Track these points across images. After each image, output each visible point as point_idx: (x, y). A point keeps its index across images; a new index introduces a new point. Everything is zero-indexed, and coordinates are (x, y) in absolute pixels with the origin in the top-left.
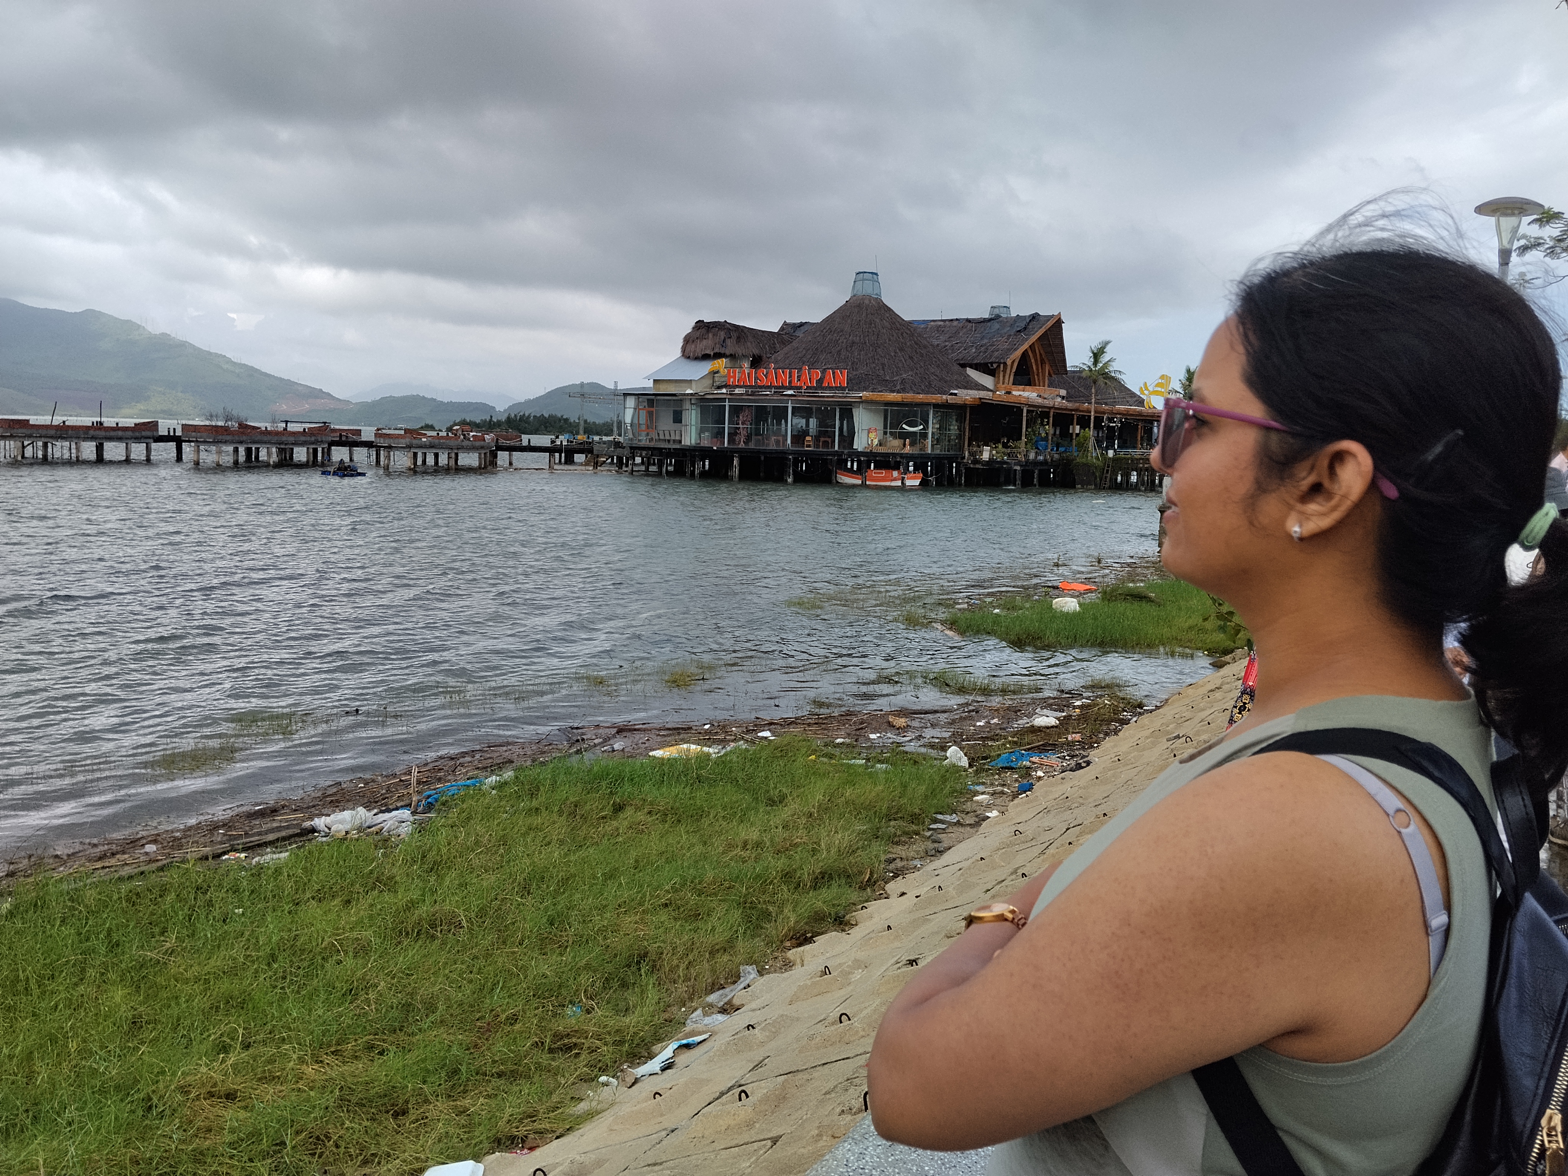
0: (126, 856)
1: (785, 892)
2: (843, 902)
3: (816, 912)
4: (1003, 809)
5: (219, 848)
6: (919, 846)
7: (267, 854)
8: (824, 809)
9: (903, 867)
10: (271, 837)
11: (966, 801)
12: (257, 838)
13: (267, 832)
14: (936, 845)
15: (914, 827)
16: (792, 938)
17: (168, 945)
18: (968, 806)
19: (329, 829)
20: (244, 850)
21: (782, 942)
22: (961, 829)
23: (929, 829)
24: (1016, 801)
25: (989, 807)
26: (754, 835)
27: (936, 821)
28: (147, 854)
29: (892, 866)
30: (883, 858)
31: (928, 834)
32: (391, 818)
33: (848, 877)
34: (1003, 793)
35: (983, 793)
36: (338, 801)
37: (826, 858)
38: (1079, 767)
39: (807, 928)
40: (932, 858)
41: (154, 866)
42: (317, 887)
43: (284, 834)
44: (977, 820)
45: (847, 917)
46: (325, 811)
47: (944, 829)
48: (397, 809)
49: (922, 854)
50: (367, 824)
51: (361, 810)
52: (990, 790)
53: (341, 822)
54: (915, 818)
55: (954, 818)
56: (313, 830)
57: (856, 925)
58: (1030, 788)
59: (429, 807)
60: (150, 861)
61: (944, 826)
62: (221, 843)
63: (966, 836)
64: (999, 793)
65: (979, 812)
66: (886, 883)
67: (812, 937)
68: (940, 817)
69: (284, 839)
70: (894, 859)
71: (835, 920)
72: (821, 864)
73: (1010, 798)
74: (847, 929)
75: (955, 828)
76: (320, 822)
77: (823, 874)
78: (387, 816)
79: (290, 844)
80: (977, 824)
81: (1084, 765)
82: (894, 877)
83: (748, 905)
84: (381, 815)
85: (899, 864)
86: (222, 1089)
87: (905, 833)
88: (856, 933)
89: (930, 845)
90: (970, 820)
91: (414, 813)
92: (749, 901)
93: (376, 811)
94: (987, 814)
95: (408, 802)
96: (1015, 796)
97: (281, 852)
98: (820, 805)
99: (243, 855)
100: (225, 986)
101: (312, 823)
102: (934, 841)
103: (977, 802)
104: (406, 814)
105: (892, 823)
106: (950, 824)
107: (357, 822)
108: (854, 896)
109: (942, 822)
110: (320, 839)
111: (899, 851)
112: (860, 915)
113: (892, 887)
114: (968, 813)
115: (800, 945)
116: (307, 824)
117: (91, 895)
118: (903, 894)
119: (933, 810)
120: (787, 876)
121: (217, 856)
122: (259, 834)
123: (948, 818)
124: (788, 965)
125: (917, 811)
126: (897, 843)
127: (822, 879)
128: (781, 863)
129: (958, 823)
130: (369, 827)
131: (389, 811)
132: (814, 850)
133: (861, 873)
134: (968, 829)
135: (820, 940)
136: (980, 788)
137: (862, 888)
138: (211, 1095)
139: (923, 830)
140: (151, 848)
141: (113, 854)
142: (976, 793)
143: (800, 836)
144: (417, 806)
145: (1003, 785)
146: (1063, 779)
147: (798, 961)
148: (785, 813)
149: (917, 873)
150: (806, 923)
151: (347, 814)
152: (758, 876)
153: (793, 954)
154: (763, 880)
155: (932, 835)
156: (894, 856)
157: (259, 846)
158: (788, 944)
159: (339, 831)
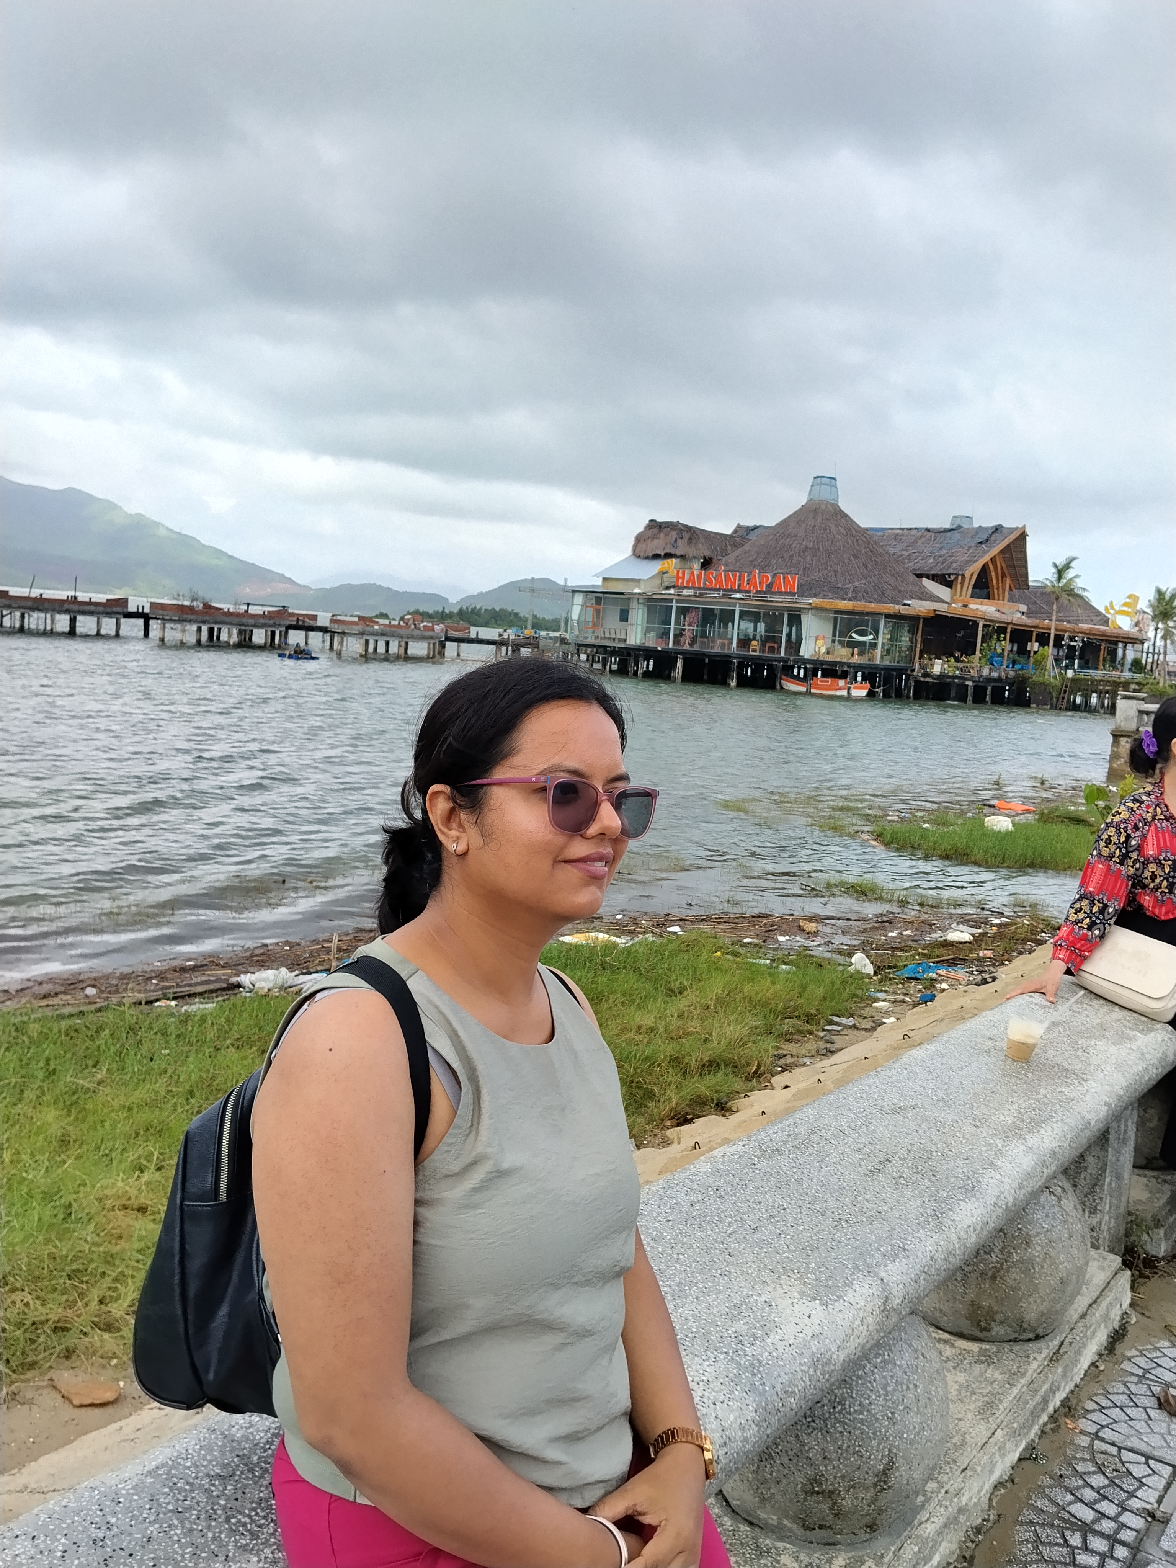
0: (69, 997)
1: (672, 1076)
2: (726, 1089)
3: (699, 1097)
4: (898, 1016)
5: (152, 996)
6: (811, 1045)
7: (195, 1003)
8: (720, 1002)
9: (793, 1063)
10: (200, 989)
11: (866, 1007)
12: (187, 989)
13: (197, 984)
14: (828, 1045)
15: (809, 1027)
16: (673, 1118)
17: (99, 1076)
18: (866, 1012)
19: (254, 985)
20: (174, 998)
21: (663, 1120)
22: (856, 1032)
23: (824, 1030)
24: (914, 1010)
25: (887, 1014)
26: (648, 1020)
27: (831, 1023)
28: (87, 997)
29: (782, 1062)
30: (772, 1052)
31: (822, 1034)
32: (310, 980)
33: (735, 1066)
34: (904, 1001)
35: (883, 1000)
36: (262, 961)
37: (716, 1047)
38: (985, 982)
39: (688, 1110)
40: (823, 1057)
41: (93, 1007)
42: (237, 1036)
43: (211, 987)
44: (874, 1025)
45: (730, 1104)
46: (251, 969)
47: (838, 1031)
48: (317, 972)
49: (814, 1053)
50: (289, 984)
51: (283, 970)
52: (892, 998)
53: (265, 980)
54: (809, 1018)
55: (850, 1021)
56: (239, 986)
57: (737, 1112)
58: (932, 998)
60: (90, 1003)
61: (839, 1028)
62: (154, 991)
63: (859, 1039)
64: (900, 1001)
65: (876, 1018)
66: (773, 1076)
67: (693, 1119)
68: (836, 1019)
69: (211, 991)
70: (785, 1055)
71: (717, 1105)
72: (709, 1052)
73: (911, 1007)
74: (727, 1114)
75: (850, 1031)
76: (245, 979)
77: (711, 1063)
78: (307, 977)
79: (217, 997)
80: (874, 1029)
81: (989, 980)
82: (782, 1071)
83: (634, 1085)
84: (301, 976)
85: (789, 1060)
86: (135, 1203)
87: (800, 1032)
88: (734, 1118)
89: (822, 1045)
90: (866, 1024)
92: (637, 1080)
93: (297, 972)
94: (884, 1020)
95: (327, 967)
96: (915, 1006)
97: (207, 1003)
98: (718, 999)
99: (173, 1003)
100: (145, 1116)
101: (238, 979)
102: (827, 1042)
103: (877, 1008)
105: (787, 1021)
106: (845, 1027)
107: (279, 982)
108: (738, 1085)
109: (838, 1024)
110: (244, 994)
111: (791, 1048)
112: (742, 1102)
113: (778, 1080)
114: (865, 1018)
115: (678, 1125)
116: (234, 980)
117: (34, 1029)
118: (787, 1087)
119: (829, 1012)
120: (675, 1061)
121: (149, 1002)
122: (190, 985)
123: (844, 1021)
124: (666, 1142)
125: (813, 1011)
126: (790, 1041)
127: (711, 1066)
128: (670, 1049)
129: (854, 1027)
130: (290, 987)
131: (310, 973)
132: (706, 1040)
133: (748, 1064)
134: (863, 1032)
135: (699, 1122)
136: (879, 995)
137: (748, 1079)
138: (125, 1207)
139: (818, 1031)
140: (91, 991)
141: (56, 994)
142: (877, 1000)
143: (693, 1026)
145: (906, 994)
146: (965, 992)
147: (676, 1140)
148: (682, 1003)
149: (804, 1068)
150: (687, 1105)
151: (270, 974)
152: (647, 1059)
153: (671, 1133)
154: (651, 1062)
155: (825, 1036)
156: (785, 1052)
157: (189, 996)
158: (668, 1123)
159: (262, 988)
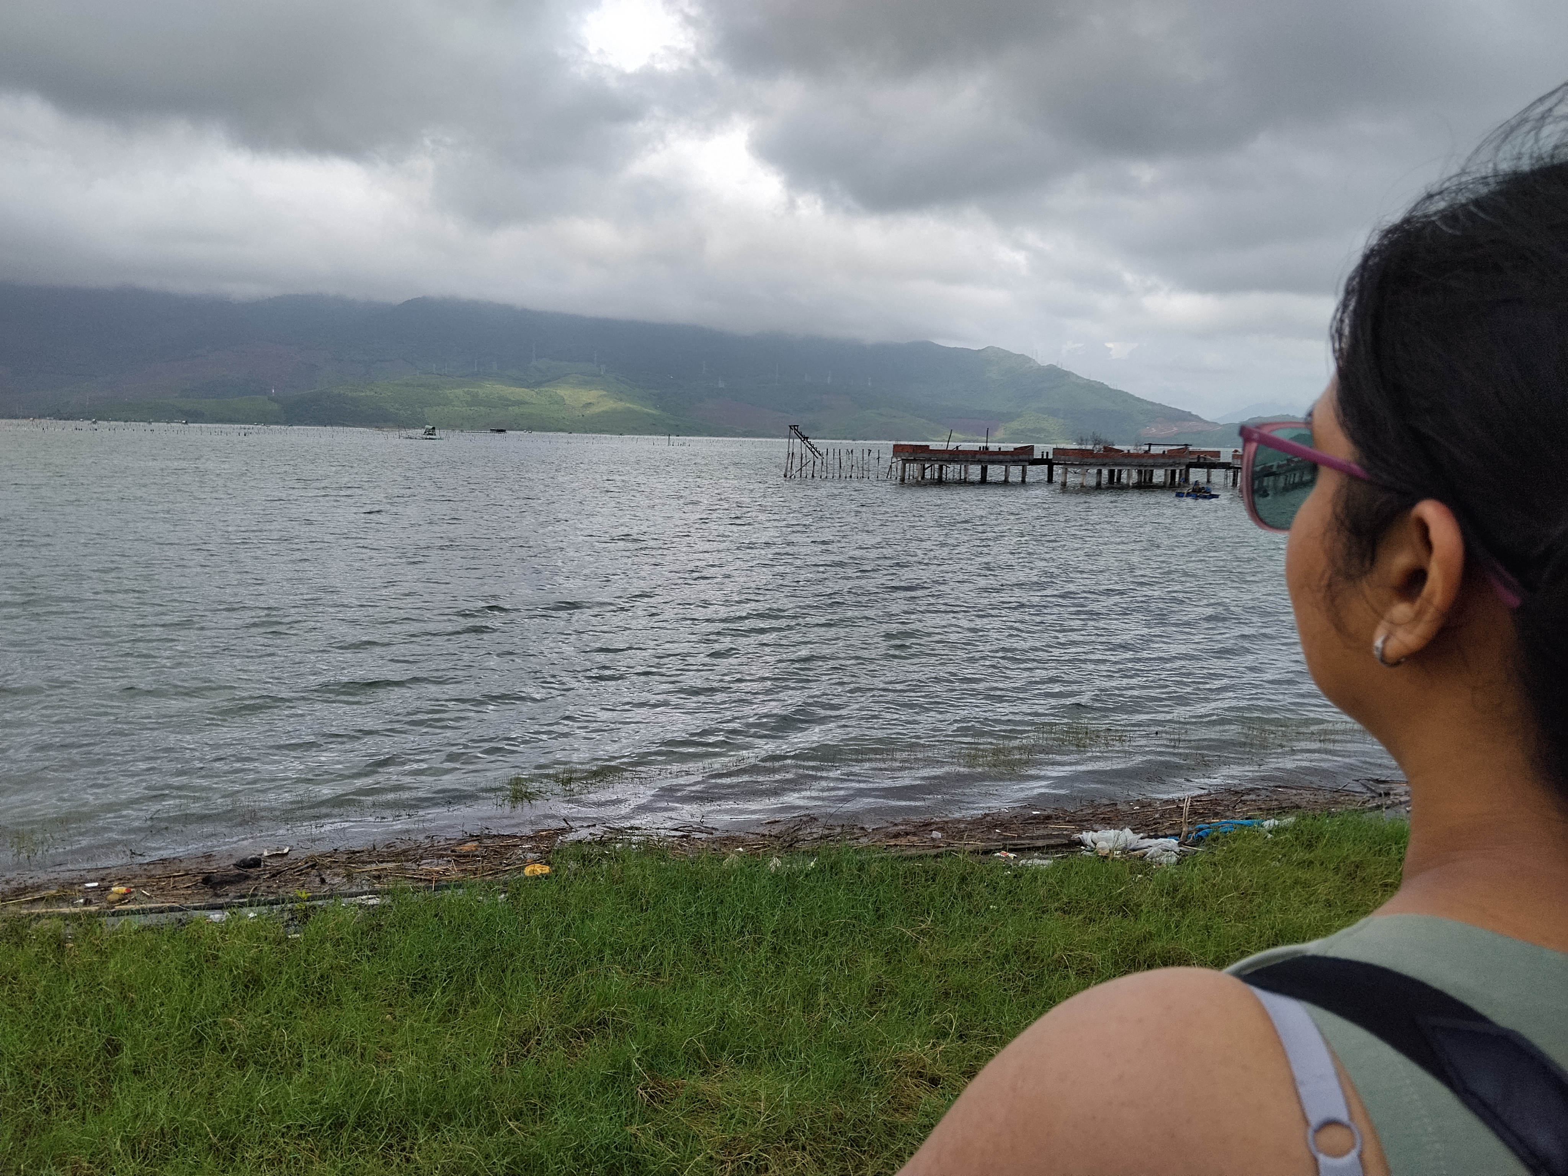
0: (916, 838)
5: (992, 845)
7: (1033, 858)
10: (1040, 843)
12: (1028, 841)
13: (1038, 838)
17: (923, 926)
19: (1095, 844)
20: (1011, 851)
28: (933, 839)
32: (1156, 845)
36: (1109, 818)
41: (934, 852)
42: (1066, 900)
43: (1052, 842)
46: (1096, 827)
48: (1166, 836)
50: (1132, 847)
51: (1127, 831)
53: (1107, 840)
56: (1081, 843)
59: (1198, 842)
60: (934, 847)
62: (996, 841)
69: (1053, 846)
76: (1087, 836)
78: (1153, 841)
79: (1057, 853)
84: (1147, 840)
86: (928, 1071)
91: (1180, 844)
93: (1142, 835)
95: (1177, 831)
97: (1045, 859)
99: (1012, 855)
100: (958, 976)
101: (1080, 836)
104: (1173, 842)
107: (1121, 842)
110: (1085, 853)
116: (1076, 836)
117: (875, 868)
121: (986, 852)
122: (1032, 838)
130: (1134, 850)
131: (1156, 837)
138: (921, 1075)
140: (936, 834)
141: (907, 834)
144: (1187, 837)
151: (1112, 833)
157: (1029, 849)
159: (1103, 849)
